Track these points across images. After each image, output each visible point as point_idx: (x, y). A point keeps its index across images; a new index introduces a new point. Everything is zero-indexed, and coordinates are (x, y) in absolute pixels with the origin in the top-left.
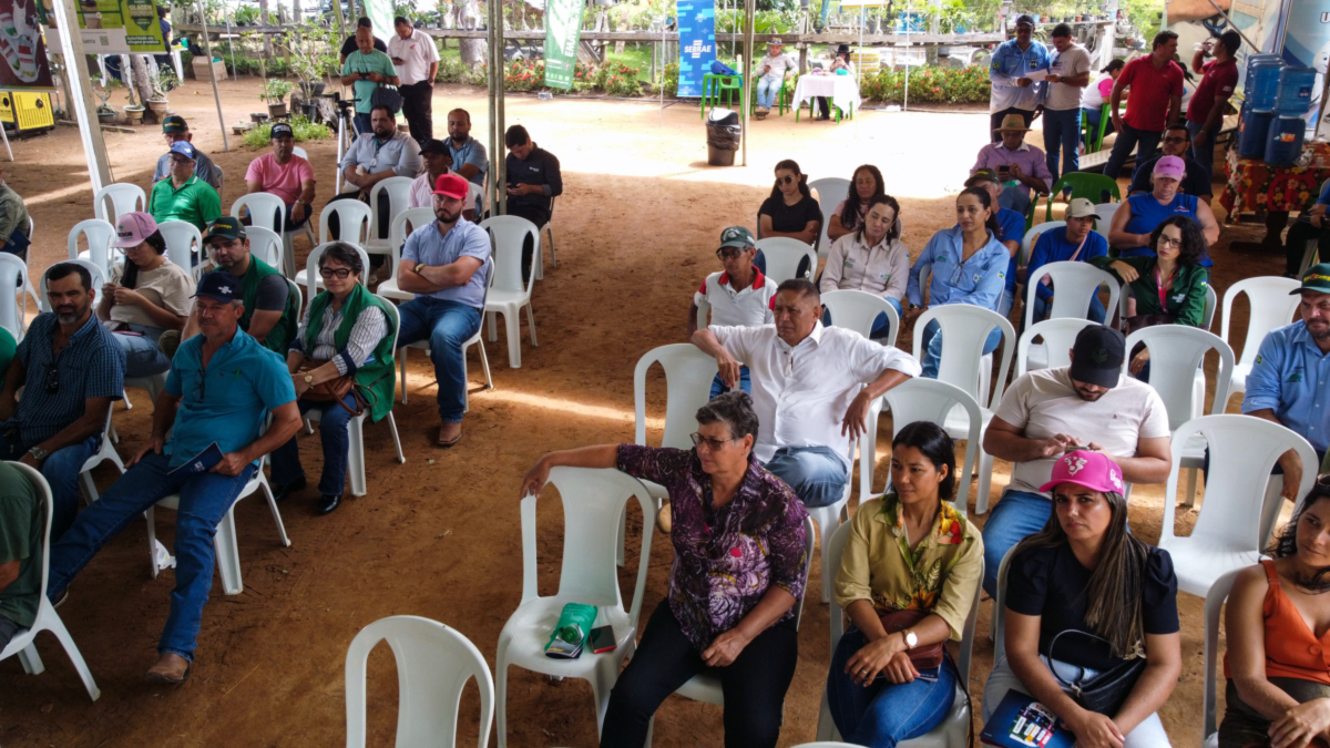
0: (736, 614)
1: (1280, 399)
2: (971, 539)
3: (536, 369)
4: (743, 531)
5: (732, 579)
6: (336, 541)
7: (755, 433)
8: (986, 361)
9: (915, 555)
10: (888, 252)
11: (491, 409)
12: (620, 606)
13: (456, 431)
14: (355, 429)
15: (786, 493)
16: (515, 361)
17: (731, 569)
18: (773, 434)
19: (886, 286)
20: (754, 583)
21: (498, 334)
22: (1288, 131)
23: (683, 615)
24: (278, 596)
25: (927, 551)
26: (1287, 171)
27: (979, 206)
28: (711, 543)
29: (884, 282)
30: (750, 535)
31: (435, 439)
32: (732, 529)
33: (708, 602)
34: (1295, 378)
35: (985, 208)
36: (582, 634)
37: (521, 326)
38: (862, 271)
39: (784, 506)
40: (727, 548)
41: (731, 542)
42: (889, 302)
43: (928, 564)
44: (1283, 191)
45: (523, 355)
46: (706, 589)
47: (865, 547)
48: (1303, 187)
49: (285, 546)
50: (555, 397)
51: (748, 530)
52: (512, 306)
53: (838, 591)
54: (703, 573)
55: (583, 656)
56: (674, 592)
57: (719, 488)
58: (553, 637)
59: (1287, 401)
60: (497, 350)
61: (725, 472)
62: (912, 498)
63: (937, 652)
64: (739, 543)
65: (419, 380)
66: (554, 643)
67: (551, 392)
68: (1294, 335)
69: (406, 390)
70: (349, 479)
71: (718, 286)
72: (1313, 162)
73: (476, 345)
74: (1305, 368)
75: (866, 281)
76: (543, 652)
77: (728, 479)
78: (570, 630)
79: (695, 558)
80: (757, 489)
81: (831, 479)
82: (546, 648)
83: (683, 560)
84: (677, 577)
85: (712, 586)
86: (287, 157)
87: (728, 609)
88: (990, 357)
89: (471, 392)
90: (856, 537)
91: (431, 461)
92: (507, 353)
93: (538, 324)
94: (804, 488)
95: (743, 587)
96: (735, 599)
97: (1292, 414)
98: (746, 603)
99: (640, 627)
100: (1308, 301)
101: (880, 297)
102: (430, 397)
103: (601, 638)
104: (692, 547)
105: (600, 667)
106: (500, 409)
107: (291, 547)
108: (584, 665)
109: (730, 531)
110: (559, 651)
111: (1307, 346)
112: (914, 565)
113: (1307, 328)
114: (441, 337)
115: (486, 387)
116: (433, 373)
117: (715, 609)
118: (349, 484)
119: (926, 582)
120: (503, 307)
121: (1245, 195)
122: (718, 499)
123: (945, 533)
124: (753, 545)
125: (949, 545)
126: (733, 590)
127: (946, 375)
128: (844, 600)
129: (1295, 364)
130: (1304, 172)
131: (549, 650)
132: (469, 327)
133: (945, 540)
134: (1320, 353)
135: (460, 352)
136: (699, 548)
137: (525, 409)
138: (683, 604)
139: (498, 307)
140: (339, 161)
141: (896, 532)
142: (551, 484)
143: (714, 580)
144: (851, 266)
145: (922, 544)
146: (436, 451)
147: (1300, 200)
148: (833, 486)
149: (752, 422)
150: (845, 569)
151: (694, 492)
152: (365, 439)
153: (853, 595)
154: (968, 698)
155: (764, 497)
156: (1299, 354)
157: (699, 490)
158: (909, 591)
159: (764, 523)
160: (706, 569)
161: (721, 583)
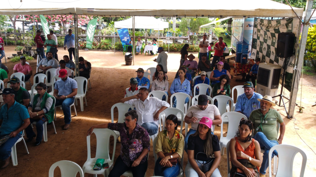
0: (135, 157)
1: (242, 109)
2: (182, 137)
3: (87, 111)
4: (136, 138)
5: (134, 149)
6: (40, 152)
7: (137, 118)
8: (186, 105)
9: (171, 141)
10: (164, 82)
11: (77, 121)
12: (109, 159)
13: (68, 126)
14: (45, 126)
15: (144, 130)
16: (82, 110)
17: (134, 147)
18: (141, 121)
19: (164, 90)
20: (138, 150)
21: (78, 104)
22: (244, 57)
23: (124, 158)
24: (27, 165)
25: (173, 140)
26: (245, 65)
27: (183, 72)
28: (129, 142)
29: (164, 89)
30: (137, 139)
31: (63, 128)
32: (134, 138)
33: (129, 154)
34: (244, 105)
35: (184, 73)
36: (101, 165)
37: (84, 102)
38: (159, 87)
39: (144, 132)
40: (133, 142)
41: (133, 141)
42: (165, 93)
43: (173, 143)
44: (245, 69)
45: (84, 108)
46: (128, 152)
47: (161, 141)
48: (248, 68)
49: (28, 154)
50: (92, 117)
51: (137, 138)
52: (81, 97)
53: (156, 150)
54: (128, 148)
55: (102, 169)
56: (122, 154)
57: (130, 130)
58: (95, 166)
59: (243, 109)
60: (78, 107)
61: (131, 126)
62: (170, 130)
63: (176, 160)
64: (135, 141)
65: (59, 115)
66: (95, 167)
67: (91, 116)
68: (243, 96)
69: (56, 117)
70: (43, 138)
71: (129, 91)
72: (250, 63)
73: (73, 106)
74: (246, 102)
75: (160, 89)
76: (93, 169)
77: (132, 128)
78: (99, 164)
79: (126, 145)
80: (138, 129)
81: (154, 128)
82: (93, 168)
83: (123, 146)
84: (122, 150)
85: (130, 151)
86: (24, 64)
87: (133, 156)
88: (187, 104)
89: (72, 117)
90: (159, 139)
91: (63, 133)
92: (80, 108)
93: (87, 101)
94: (148, 130)
95: (136, 151)
96: (134, 154)
97: (244, 112)
98: (137, 155)
99: (114, 162)
100: (245, 89)
101: (163, 92)
102: (62, 119)
103: (106, 166)
104: (125, 143)
105: (105, 171)
106: (79, 121)
107: (29, 154)
108: (102, 171)
109: (133, 139)
110: (97, 169)
111: (246, 98)
112: (171, 143)
113: (245, 94)
114: (64, 104)
115: (75, 116)
116: (63, 113)
117: (131, 156)
118: (43, 139)
119: (173, 147)
120: (79, 97)
121: (237, 70)
122: (130, 133)
123: (176, 137)
124: (138, 141)
125: (177, 139)
126: (134, 152)
127: (178, 107)
128: (157, 152)
129: (244, 102)
130: (248, 65)
131: (94, 169)
132: (71, 102)
133: (176, 138)
134: (248, 99)
135: (69, 107)
136: (127, 143)
137: (85, 120)
138: (123, 156)
139: (78, 97)
140: (37, 65)
141: (167, 137)
142: (93, 133)
143: (130, 150)
144: (157, 86)
145: (172, 139)
146: (64, 131)
147: (248, 71)
148: (155, 130)
149: (136, 116)
150: (157, 146)
151: (125, 131)
152: (47, 129)
153: (159, 151)
154: (183, 170)
155: (140, 131)
156: (244, 100)
157: (126, 131)
158: (170, 149)
159: (140, 136)
160: (128, 147)
161: (132, 150)
